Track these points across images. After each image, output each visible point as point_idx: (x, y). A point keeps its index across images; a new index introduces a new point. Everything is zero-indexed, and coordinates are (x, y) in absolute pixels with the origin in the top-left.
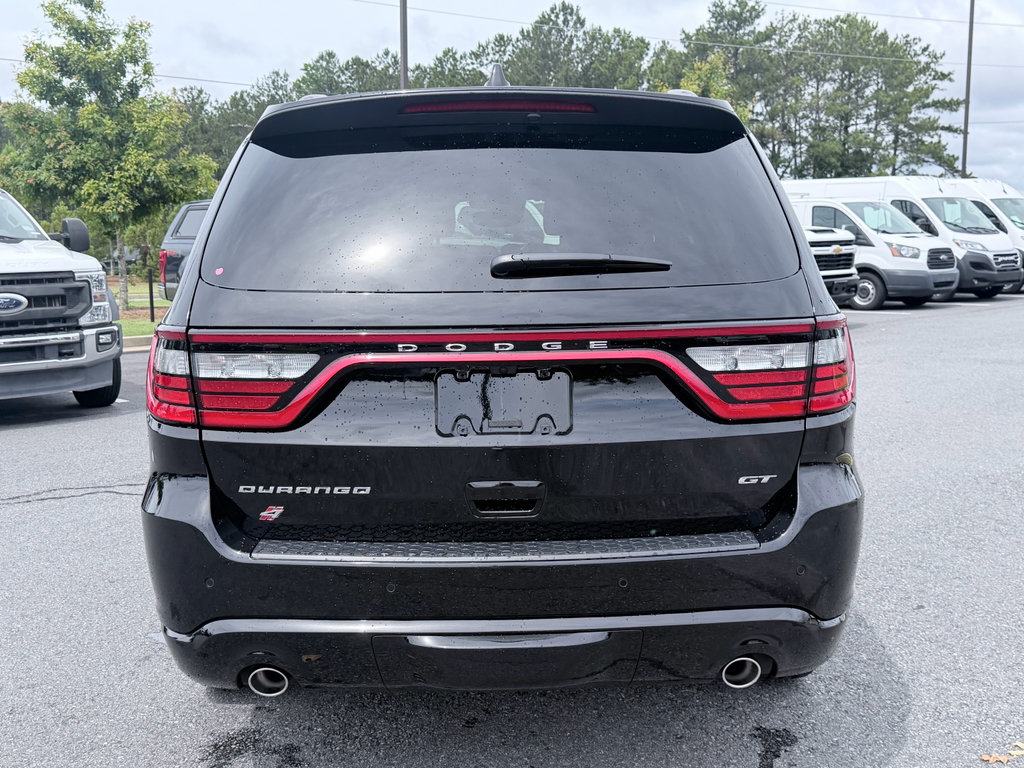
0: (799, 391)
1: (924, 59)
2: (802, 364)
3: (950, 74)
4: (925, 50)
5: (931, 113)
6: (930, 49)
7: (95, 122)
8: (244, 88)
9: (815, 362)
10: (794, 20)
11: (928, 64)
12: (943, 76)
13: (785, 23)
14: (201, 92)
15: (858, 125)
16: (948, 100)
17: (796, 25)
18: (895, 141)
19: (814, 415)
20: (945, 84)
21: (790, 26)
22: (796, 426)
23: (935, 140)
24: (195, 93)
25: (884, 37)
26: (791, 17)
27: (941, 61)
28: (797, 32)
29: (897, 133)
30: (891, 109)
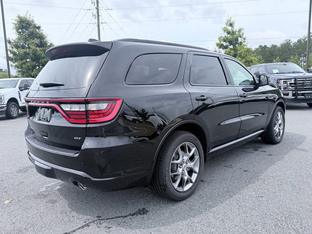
0: (84, 117)
2: (84, 110)
7: (229, 52)
8: (301, 38)
9: (87, 109)
14: (290, 40)
19: (90, 123)
22: (84, 126)
24: (288, 41)
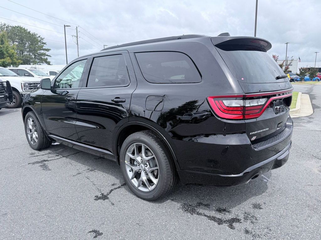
1: (39, 39)
3: (46, 43)
4: (39, 37)
5: (42, 51)
6: (41, 37)
10: (5, 25)
11: (40, 40)
12: (44, 43)
13: (2, 25)
15: (25, 53)
16: (46, 49)
17: (5, 26)
18: (35, 58)
20: (45, 45)
21: (4, 26)
23: (46, 58)
25: (29, 32)
26: (4, 24)
27: (44, 40)
28: (6, 29)
29: (35, 56)
30: (33, 50)
